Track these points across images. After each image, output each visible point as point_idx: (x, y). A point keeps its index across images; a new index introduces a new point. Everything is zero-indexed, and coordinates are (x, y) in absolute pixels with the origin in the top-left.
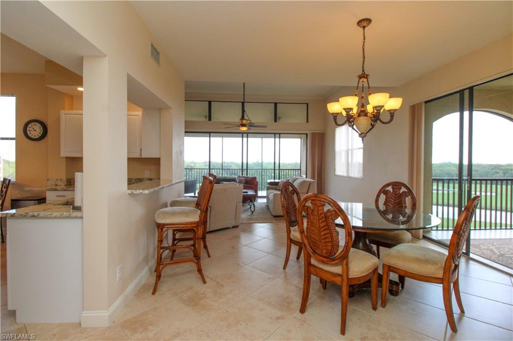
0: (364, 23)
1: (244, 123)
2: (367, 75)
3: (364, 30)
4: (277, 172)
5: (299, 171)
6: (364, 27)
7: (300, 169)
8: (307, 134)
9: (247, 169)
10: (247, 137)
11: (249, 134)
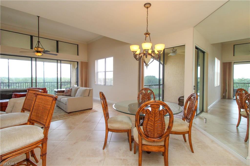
0: (147, 5)
1: (39, 50)
2: (150, 34)
3: (147, 9)
4: (59, 83)
5: (70, 83)
6: (147, 8)
7: (70, 82)
8: (78, 62)
9: (36, 82)
10: (36, 61)
11: (37, 59)
